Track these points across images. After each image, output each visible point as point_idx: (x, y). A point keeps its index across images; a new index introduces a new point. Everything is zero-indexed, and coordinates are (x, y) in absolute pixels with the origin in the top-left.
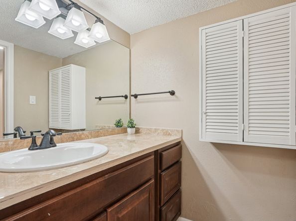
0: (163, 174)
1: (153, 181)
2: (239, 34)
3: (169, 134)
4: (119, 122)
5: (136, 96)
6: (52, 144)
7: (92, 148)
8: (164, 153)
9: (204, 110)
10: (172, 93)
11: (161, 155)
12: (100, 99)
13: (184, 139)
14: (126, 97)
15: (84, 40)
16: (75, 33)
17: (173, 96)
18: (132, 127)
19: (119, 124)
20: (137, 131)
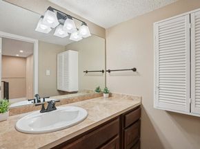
0: (126, 130)
1: (118, 137)
2: (187, 25)
3: (132, 99)
4: (98, 89)
5: (109, 71)
6: (54, 108)
7: (78, 112)
8: (127, 116)
9: (157, 86)
10: (134, 70)
11: (125, 117)
12: (87, 72)
13: (143, 103)
14: (103, 71)
15: (75, 37)
16: (70, 34)
17: (135, 73)
18: (106, 93)
19: (98, 90)
20: (110, 95)
